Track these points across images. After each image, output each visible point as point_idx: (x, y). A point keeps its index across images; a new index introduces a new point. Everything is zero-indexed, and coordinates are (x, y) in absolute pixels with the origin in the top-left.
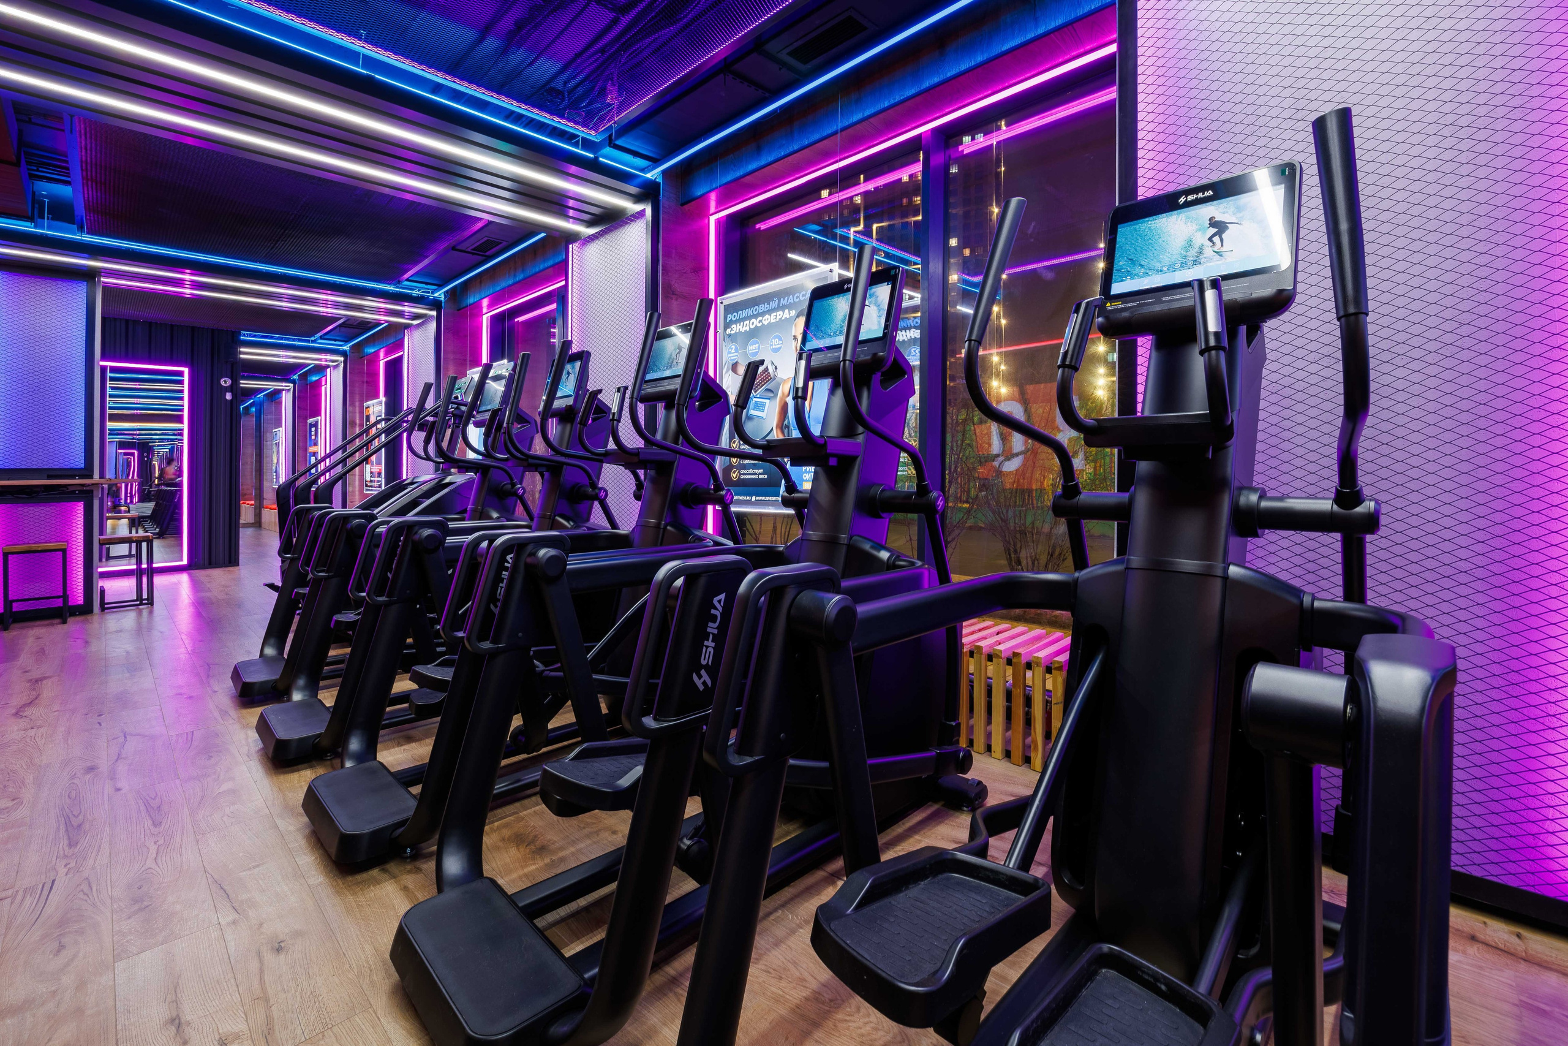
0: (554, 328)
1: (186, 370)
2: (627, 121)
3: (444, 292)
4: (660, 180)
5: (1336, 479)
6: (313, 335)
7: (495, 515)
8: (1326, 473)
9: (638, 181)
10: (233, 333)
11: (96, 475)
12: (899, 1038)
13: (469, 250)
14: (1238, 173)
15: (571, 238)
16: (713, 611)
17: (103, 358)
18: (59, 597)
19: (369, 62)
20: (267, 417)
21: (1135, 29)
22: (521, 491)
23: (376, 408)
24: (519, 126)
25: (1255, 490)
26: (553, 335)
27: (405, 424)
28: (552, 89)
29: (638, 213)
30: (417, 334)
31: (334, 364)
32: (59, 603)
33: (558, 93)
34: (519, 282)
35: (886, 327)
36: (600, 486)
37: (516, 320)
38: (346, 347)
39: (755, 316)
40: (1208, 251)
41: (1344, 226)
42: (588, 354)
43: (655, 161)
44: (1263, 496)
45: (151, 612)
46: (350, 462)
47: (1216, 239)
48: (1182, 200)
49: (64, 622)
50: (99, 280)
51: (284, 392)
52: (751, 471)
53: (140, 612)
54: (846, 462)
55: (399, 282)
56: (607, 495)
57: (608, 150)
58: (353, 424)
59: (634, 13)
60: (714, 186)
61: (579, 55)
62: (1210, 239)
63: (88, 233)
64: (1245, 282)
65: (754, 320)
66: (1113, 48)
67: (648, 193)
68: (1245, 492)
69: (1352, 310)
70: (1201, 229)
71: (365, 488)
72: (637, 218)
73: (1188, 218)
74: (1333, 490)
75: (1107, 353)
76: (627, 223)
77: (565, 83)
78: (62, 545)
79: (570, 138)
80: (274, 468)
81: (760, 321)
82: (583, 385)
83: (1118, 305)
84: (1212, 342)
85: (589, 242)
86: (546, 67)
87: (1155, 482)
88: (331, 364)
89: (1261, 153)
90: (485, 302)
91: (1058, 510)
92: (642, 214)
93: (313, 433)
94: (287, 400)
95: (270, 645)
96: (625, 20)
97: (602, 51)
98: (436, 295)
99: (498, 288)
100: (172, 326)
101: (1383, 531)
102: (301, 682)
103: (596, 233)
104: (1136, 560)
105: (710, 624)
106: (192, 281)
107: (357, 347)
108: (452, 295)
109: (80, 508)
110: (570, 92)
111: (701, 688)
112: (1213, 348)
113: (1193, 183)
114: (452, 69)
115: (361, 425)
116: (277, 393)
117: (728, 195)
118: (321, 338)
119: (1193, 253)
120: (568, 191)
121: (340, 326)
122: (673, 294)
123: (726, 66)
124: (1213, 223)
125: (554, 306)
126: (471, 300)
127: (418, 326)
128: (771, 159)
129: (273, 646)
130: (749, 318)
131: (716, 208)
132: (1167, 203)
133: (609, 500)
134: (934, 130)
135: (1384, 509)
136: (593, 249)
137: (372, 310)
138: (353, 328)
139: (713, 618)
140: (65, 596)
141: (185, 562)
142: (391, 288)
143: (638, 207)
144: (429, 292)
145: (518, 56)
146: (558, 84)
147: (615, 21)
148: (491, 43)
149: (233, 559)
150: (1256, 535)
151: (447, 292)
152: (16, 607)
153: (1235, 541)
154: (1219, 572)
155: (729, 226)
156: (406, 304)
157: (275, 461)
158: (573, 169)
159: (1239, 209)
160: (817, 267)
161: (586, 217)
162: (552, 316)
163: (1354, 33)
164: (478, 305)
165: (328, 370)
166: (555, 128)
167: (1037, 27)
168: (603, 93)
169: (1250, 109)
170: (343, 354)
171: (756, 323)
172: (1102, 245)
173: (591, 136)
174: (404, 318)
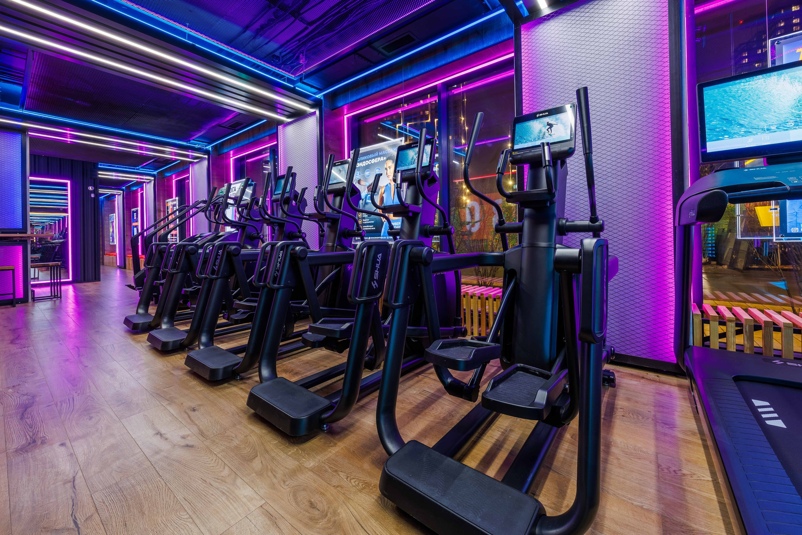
1: (69, 182)
2: (309, 72)
3: (211, 146)
4: (322, 98)
5: (590, 213)
6: (138, 166)
7: (250, 247)
8: (586, 211)
9: (312, 98)
10: (94, 163)
11: (29, 232)
12: (449, 415)
13: (226, 126)
14: (558, 106)
15: (280, 123)
16: (378, 260)
18: (11, 294)
19: (191, 37)
20: (106, 209)
21: (521, 49)
22: (262, 237)
23: (173, 203)
24: (258, 70)
25: (565, 219)
28: (275, 55)
29: (312, 113)
30: (196, 167)
31: (148, 181)
32: (11, 297)
33: (277, 57)
34: (251, 142)
35: (430, 162)
36: (303, 232)
37: (247, 161)
38: (155, 173)
39: (368, 160)
40: (547, 134)
41: (585, 125)
43: (320, 90)
44: (567, 221)
45: (61, 301)
47: (549, 130)
48: (538, 116)
49: (14, 306)
50: (28, 133)
51: (117, 196)
52: (368, 226)
53: (55, 301)
54: (416, 215)
55: (190, 141)
57: (299, 84)
58: (160, 214)
59: (314, 26)
60: (347, 102)
61: (288, 41)
62: (547, 130)
63: (25, 109)
64: (559, 145)
65: (367, 161)
66: (513, 55)
67: (317, 104)
68: (561, 220)
69: (588, 152)
70: (545, 126)
72: (312, 115)
73: (540, 122)
74: (589, 217)
75: (513, 185)
76: (307, 117)
77: (281, 53)
78: (12, 267)
79: (281, 77)
80: (110, 234)
81: (370, 162)
82: (293, 188)
83: (517, 153)
84: (547, 164)
85: (288, 125)
86: (273, 46)
87: (530, 216)
88: (146, 181)
89: (567, 99)
90: (231, 152)
91: (497, 230)
92: (314, 113)
93: (135, 216)
94: (119, 199)
95: (141, 308)
96: (311, 28)
97: (299, 40)
98: (207, 148)
99: (240, 145)
100: (60, 159)
101: (605, 231)
102: (165, 320)
103: (292, 121)
104: (525, 244)
105: (377, 264)
106: (71, 134)
107: (161, 173)
108: (215, 148)
109: (21, 248)
110: (283, 57)
111: (375, 287)
112: (548, 166)
113: (542, 109)
114: (228, 43)
116: (114, 195)
117: (353, 106)
118: (142, 167)
119: (542, 134)
120: (280, 101)
121: (153, 161)
123: (355, 51)
124: (549, 124)
126: (225, 151)
127: (197, 162)
128: (373, 91)
129: (142, 309)
130: (365, 160)
131: (347, 112)
132: (533, 117)
134: (442, 83)
135: (606, 223)
136: (290, 128)
137: (174, 154)
138: (159, 163)
139: (378, 262)
140: (14, 294)
141: (71, 279)
142: (184, 143)
143: (312, 110)
144: (204, 146)
145: (260, 40)
146: (277, 53)
147: (306, 28)
148: (248, 33)
149: (97, 278)
150: (565, 235)
151: (213, 146)
153: (558, 237)
154: (553, 246)
155: (354, 120)
156: (192, 151)
157: (111, 231)
159: (557, 119)
160: (389, 140)
161: (286, 113)
162: (265, 160)
163: (597, 57)
164: (228, 153)
165: (146, 183)
166: (274, 72)
167: (483, 44)
168: (298, 58)
169: (562, 83)
170: (153, 176)
171: (369, 162)
172: (509, 136)
173: (292, 77)
174: (189, 158)
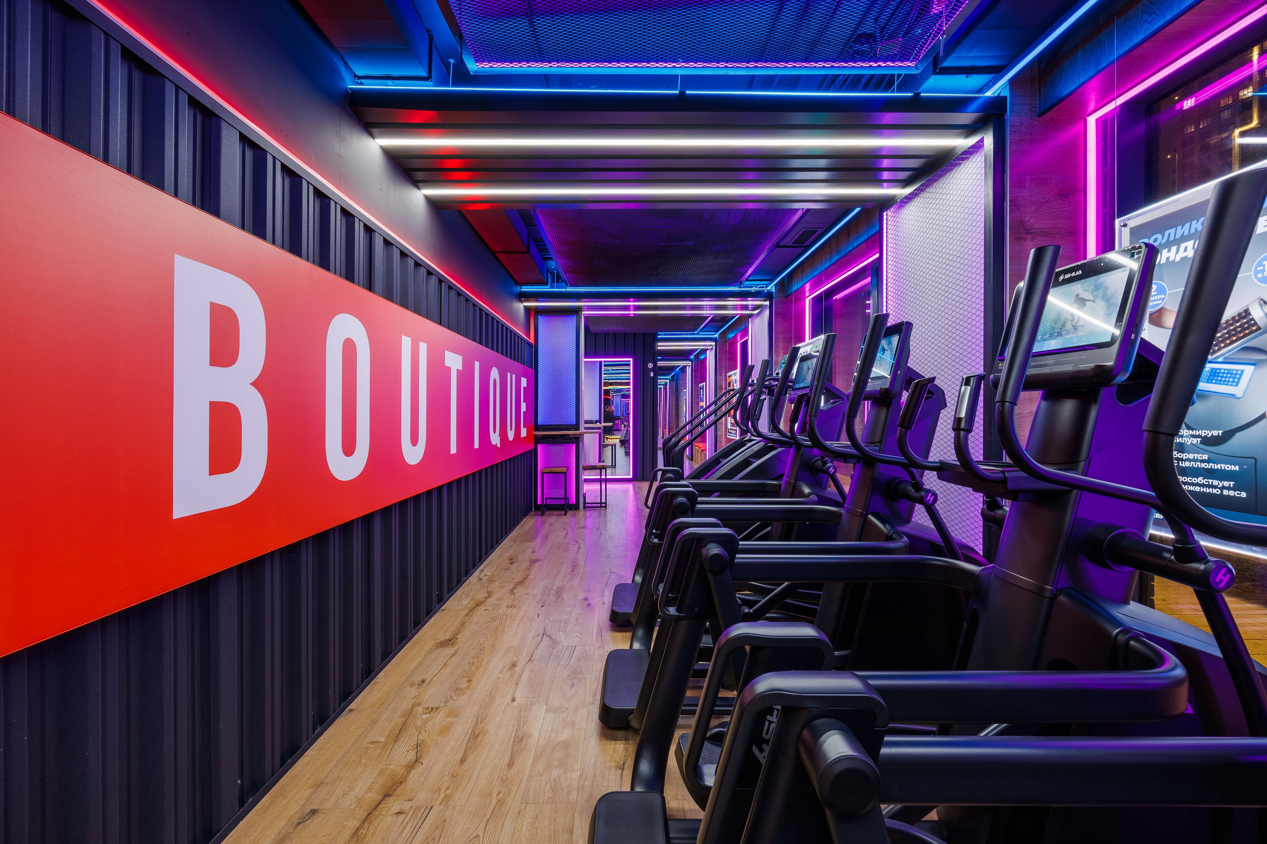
0: (869, 300)
1: (631, 360)
3: (775, 285)
4: (1005, 93)
6: (696, 330)
9: (973, 105)
10: (654, 334)
13: (790, 244)
17: (586, 357)
20: (680, 383)
22: (832, 471)
23: (735, 376)
26: (868, 306)
27: (750, 388)
28: (861, 36)
29: (972, 147)
30: (757, 321)
31: (711, 347)
34: (835, 263)
36: (925, 488)
37: (834, 298)
38: (717, 336)
42: (909, 325)
43: (997, 71)
45: (605, 513)
46: (719, 414)
49: (568, 512)
50: (582, 313)
51: (687, 367)
52: (1200, 480)
53: (600, 512)
55: (741, 283)
56: (936, 500)
57: (931, 79)
58: (721, 388)
60: (1102, 66)
63: (571, 286)
67: (986, 116)
71: (728, 434)
72: (971, 154)
76: (956, 165)
78: (564, 470)
82: (902, 363)
85: (906, 203)
88: (709, 347)
90: (807, 287)
92: (977, 146)
93: (701, 394)
94: (689, 370)
98: (769, 288)
99: (816, 273)
100: (624, 334)
103: (915, 190)
106: (634, 306)
107: (723, 334)
108: (782, 286)
109: (574, 447)
115: (726, 389)
116: (684, 368)
117: (1117, 81)
118: (701, 331)
120: (880, 149)
121: (710, 321)
122: (1027, 233)
125: (868, 280)
126: (795, 287)
127: (758, 314)
131: (1097, 103)
133: (939, 506)
136: (911, 209)
137: (731, 307)
138: (719, 322)
140: (566, 498)
141: (631, 476)
142: (736, 289)
143: (972, 141)
144: (763, 287)
151: (777, 284)
152: (549, 502)
156: (750, 299)
157: (685, 410)
158: (889, 118)
161: (903, 175)
162: (867, 289)
164: (802, 290)
165: (708, 352)
170: (715, 340)
173: (908, 67)
174: (749, 310)
